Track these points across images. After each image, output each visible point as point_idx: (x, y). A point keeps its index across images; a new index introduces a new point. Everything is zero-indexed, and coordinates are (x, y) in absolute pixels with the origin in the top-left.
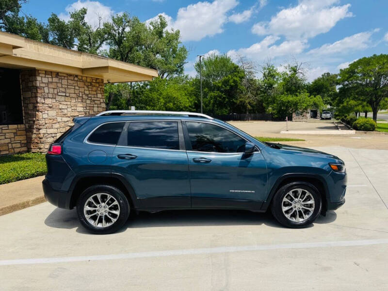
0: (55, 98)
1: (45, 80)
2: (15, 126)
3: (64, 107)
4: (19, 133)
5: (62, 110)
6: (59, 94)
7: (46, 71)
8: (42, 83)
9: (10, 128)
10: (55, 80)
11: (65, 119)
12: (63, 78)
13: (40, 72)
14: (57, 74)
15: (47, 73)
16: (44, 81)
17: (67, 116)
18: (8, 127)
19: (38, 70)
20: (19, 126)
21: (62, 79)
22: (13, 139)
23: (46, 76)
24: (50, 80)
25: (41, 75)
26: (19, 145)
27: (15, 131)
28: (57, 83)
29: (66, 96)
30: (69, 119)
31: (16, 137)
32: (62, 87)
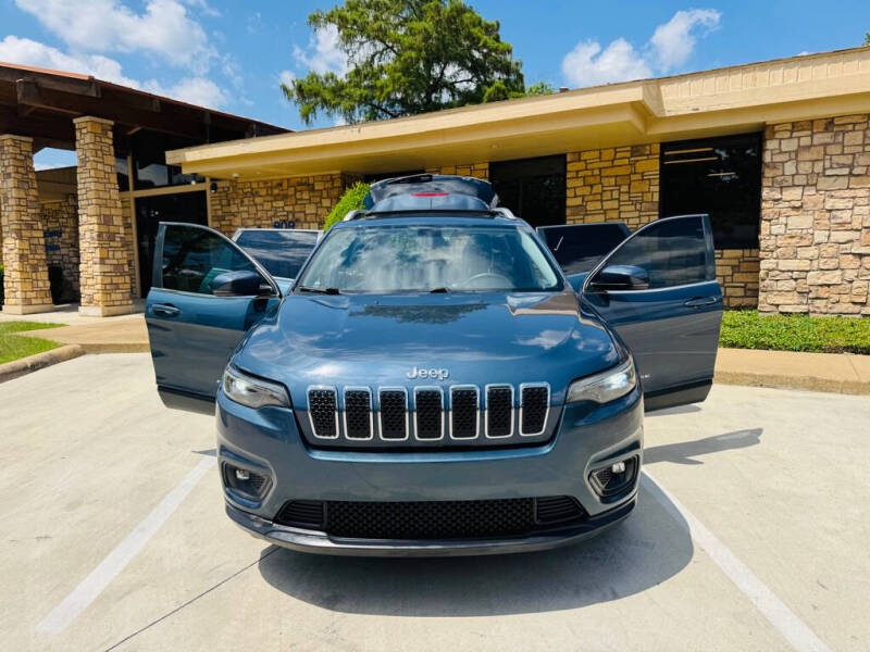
0: (815, 185)
1: (789, 145)
2: (738, 253)
3: (840, 204)
4: (744, 266)
5: (834, 213)
6: (828, 173)
7: (793, 123)
8: (781, 152)
9: (725, 256)
10: (826, 138)
11: (842, 236)
12: (850, 127)
13: (777, 128)
14: (829, 123)
15: (795, 126)
16: (785, 149)
17: (849, 227)
18: (722, 254)
19: (773, 126)
20: (747, 252)
21: (844, 132)
22: (728, 279)
23: (795, 134)
24: (805, 141)
25: (777, 136)
26: (740, 292)
27: (736, 262)
28: (825, 145)
29: (851, 174)
30: (855, 235)
31: (736, 275)
32: (843, 154)
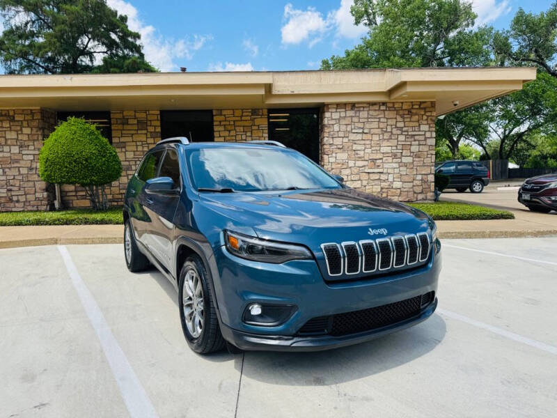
0: (348, 137)
1: (336, 116)
3: (359, 147)
5: (357, 152)
6: (353, 131)
7: (337, 104)
8: (332, 119)
10: (350, 113)
11: (360, 163)
12: (362, 109)
14: (353, 106)
15: (338, 106)
16: (334, 118)
17: (363, 159)
19: (328, 105)
21: (360, 111)
23: (338, 110)
24: (343, 114)
25: (330, 110)
28: (352, 117)
29: (363, 133)
30: (366, 163)
32: (359, 122)
